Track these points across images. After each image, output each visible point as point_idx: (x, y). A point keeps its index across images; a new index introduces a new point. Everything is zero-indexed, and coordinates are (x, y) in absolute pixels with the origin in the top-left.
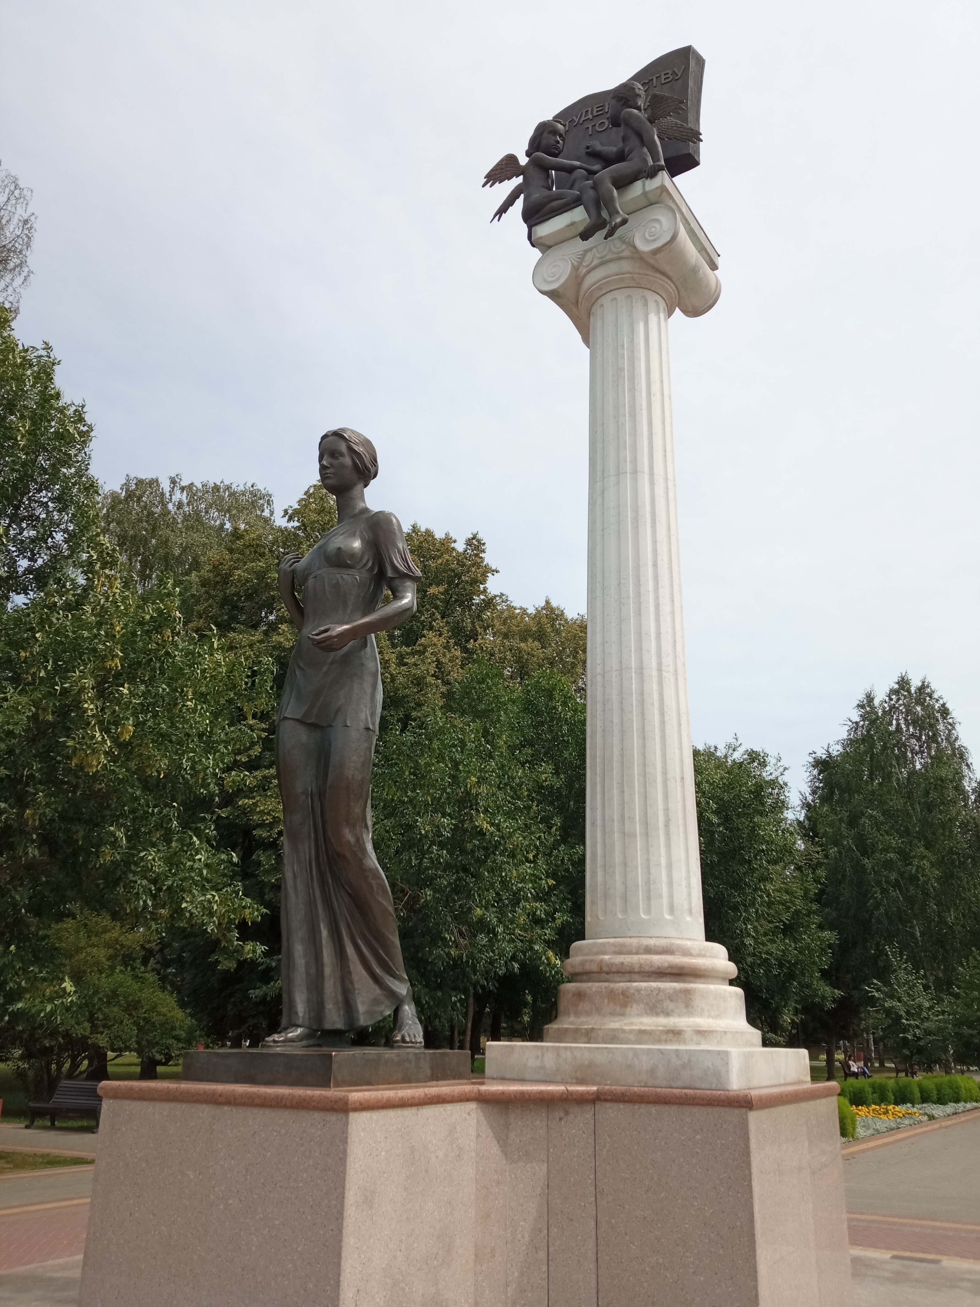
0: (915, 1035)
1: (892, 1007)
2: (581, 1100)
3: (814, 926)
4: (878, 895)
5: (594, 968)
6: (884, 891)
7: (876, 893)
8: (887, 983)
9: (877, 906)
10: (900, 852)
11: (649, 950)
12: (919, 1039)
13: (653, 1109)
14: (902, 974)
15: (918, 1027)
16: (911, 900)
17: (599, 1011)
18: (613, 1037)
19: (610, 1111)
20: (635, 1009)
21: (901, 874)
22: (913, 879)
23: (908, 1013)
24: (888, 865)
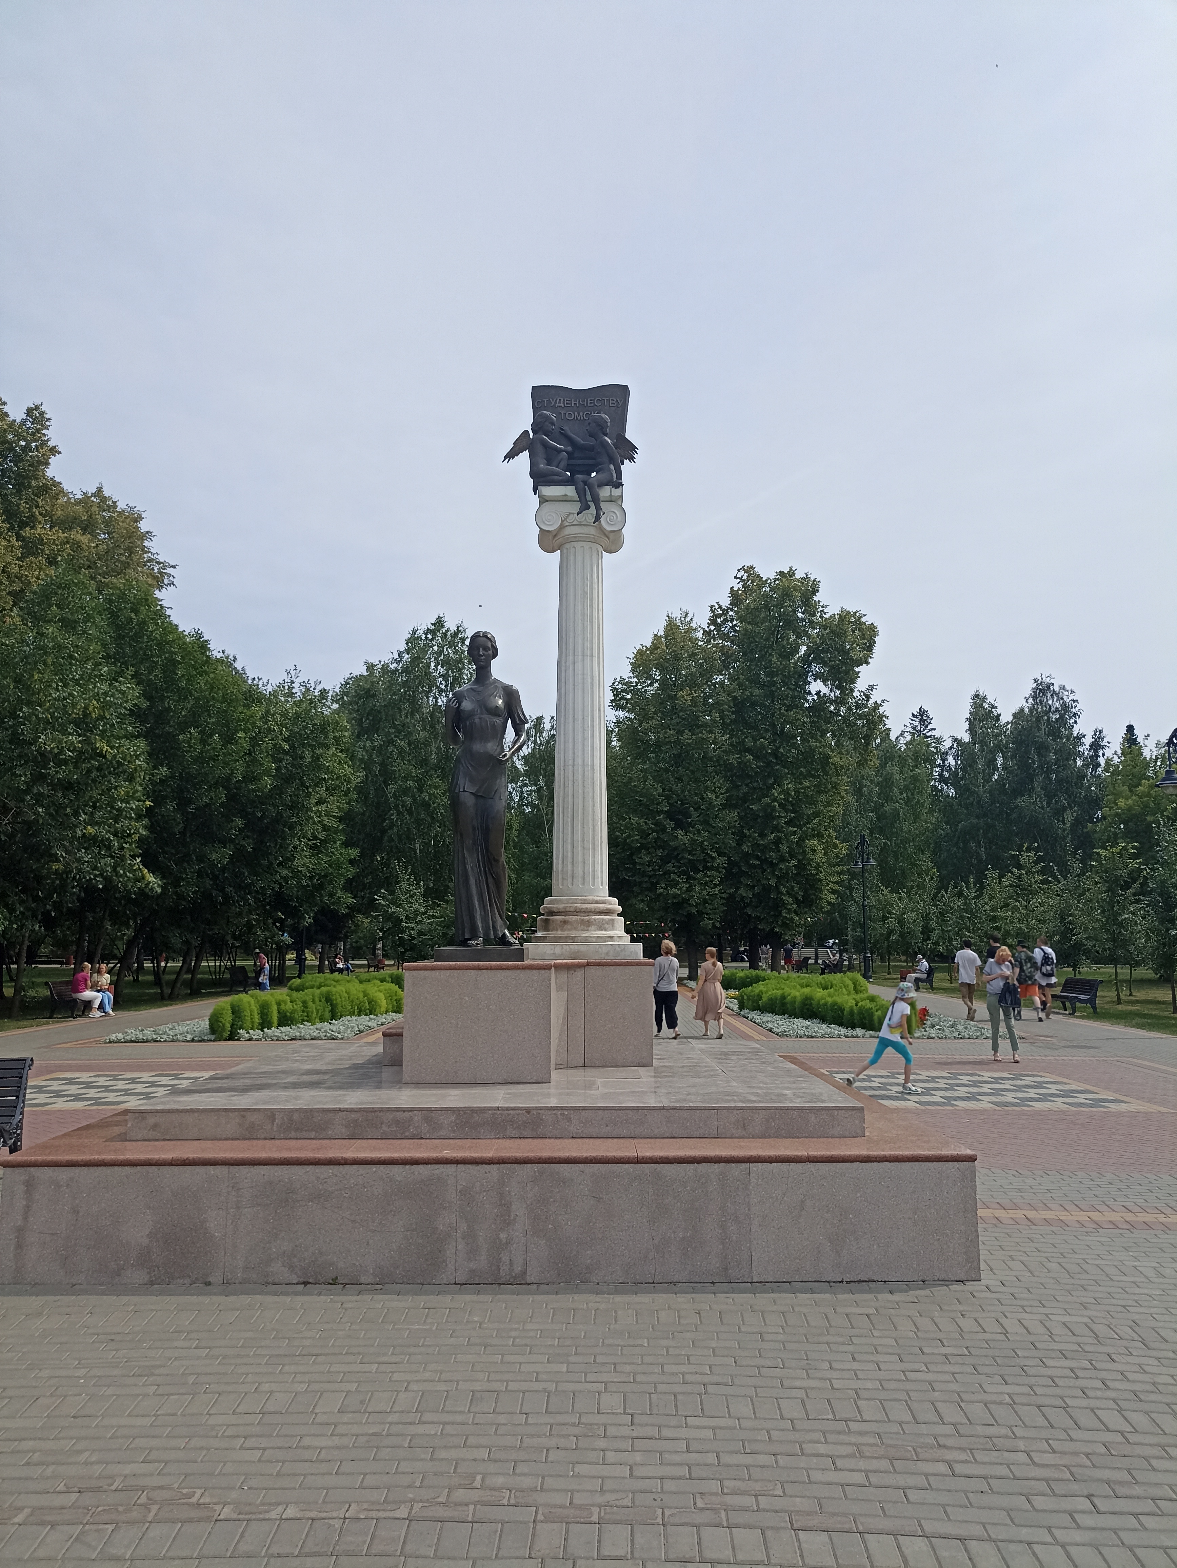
0: (410, 935)
1: (394, 913)
2: (580, 966)
3: (338, 843)
4: (394, 817)
5: (572, 910)
6: (399, 813)
7: (392, 815)
8: (392, 893)
9: (391, 827)
10: (418, 780)
11: (597, 902)
12: (414, 938)
13: (612, 968)
14: (404, 885)
15: (413, 929)
16: (419, 822)
17: (575, 929)
18: (586, 940)
19: (592, 970)
20: (593, 928)
21: (415, 799)
22: (426, 805)
23: (407, 917)
24: (405, 791)
